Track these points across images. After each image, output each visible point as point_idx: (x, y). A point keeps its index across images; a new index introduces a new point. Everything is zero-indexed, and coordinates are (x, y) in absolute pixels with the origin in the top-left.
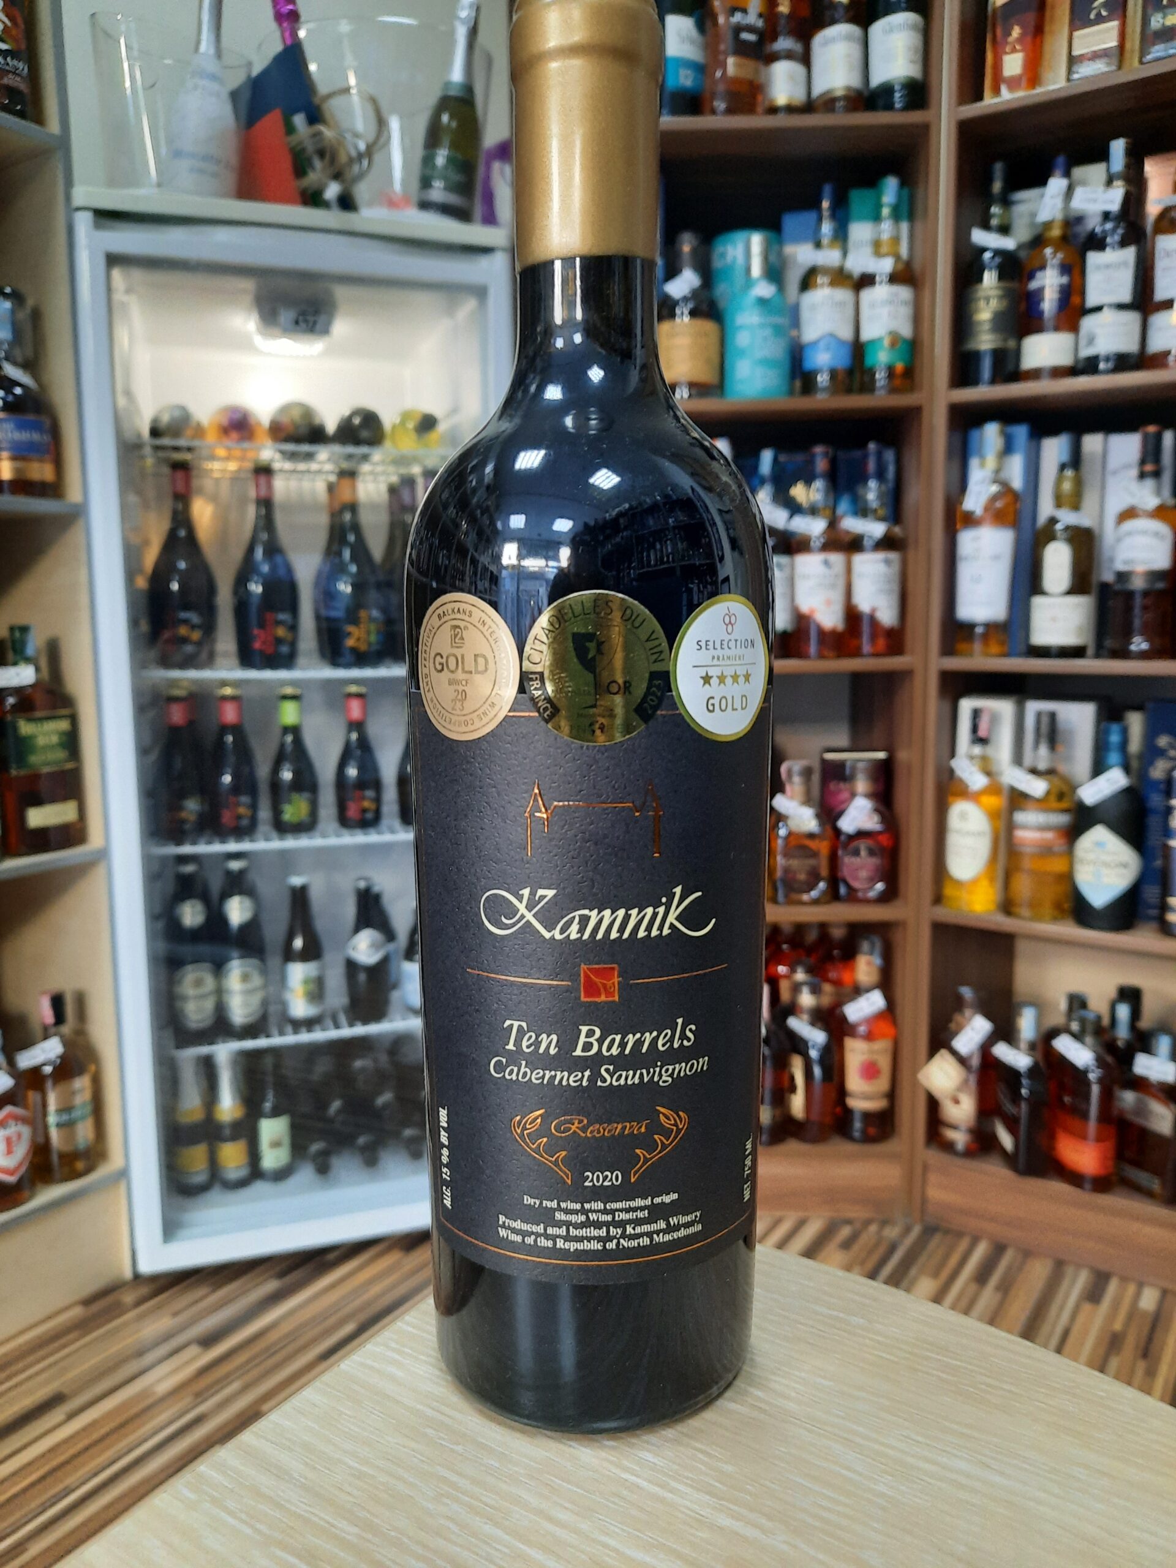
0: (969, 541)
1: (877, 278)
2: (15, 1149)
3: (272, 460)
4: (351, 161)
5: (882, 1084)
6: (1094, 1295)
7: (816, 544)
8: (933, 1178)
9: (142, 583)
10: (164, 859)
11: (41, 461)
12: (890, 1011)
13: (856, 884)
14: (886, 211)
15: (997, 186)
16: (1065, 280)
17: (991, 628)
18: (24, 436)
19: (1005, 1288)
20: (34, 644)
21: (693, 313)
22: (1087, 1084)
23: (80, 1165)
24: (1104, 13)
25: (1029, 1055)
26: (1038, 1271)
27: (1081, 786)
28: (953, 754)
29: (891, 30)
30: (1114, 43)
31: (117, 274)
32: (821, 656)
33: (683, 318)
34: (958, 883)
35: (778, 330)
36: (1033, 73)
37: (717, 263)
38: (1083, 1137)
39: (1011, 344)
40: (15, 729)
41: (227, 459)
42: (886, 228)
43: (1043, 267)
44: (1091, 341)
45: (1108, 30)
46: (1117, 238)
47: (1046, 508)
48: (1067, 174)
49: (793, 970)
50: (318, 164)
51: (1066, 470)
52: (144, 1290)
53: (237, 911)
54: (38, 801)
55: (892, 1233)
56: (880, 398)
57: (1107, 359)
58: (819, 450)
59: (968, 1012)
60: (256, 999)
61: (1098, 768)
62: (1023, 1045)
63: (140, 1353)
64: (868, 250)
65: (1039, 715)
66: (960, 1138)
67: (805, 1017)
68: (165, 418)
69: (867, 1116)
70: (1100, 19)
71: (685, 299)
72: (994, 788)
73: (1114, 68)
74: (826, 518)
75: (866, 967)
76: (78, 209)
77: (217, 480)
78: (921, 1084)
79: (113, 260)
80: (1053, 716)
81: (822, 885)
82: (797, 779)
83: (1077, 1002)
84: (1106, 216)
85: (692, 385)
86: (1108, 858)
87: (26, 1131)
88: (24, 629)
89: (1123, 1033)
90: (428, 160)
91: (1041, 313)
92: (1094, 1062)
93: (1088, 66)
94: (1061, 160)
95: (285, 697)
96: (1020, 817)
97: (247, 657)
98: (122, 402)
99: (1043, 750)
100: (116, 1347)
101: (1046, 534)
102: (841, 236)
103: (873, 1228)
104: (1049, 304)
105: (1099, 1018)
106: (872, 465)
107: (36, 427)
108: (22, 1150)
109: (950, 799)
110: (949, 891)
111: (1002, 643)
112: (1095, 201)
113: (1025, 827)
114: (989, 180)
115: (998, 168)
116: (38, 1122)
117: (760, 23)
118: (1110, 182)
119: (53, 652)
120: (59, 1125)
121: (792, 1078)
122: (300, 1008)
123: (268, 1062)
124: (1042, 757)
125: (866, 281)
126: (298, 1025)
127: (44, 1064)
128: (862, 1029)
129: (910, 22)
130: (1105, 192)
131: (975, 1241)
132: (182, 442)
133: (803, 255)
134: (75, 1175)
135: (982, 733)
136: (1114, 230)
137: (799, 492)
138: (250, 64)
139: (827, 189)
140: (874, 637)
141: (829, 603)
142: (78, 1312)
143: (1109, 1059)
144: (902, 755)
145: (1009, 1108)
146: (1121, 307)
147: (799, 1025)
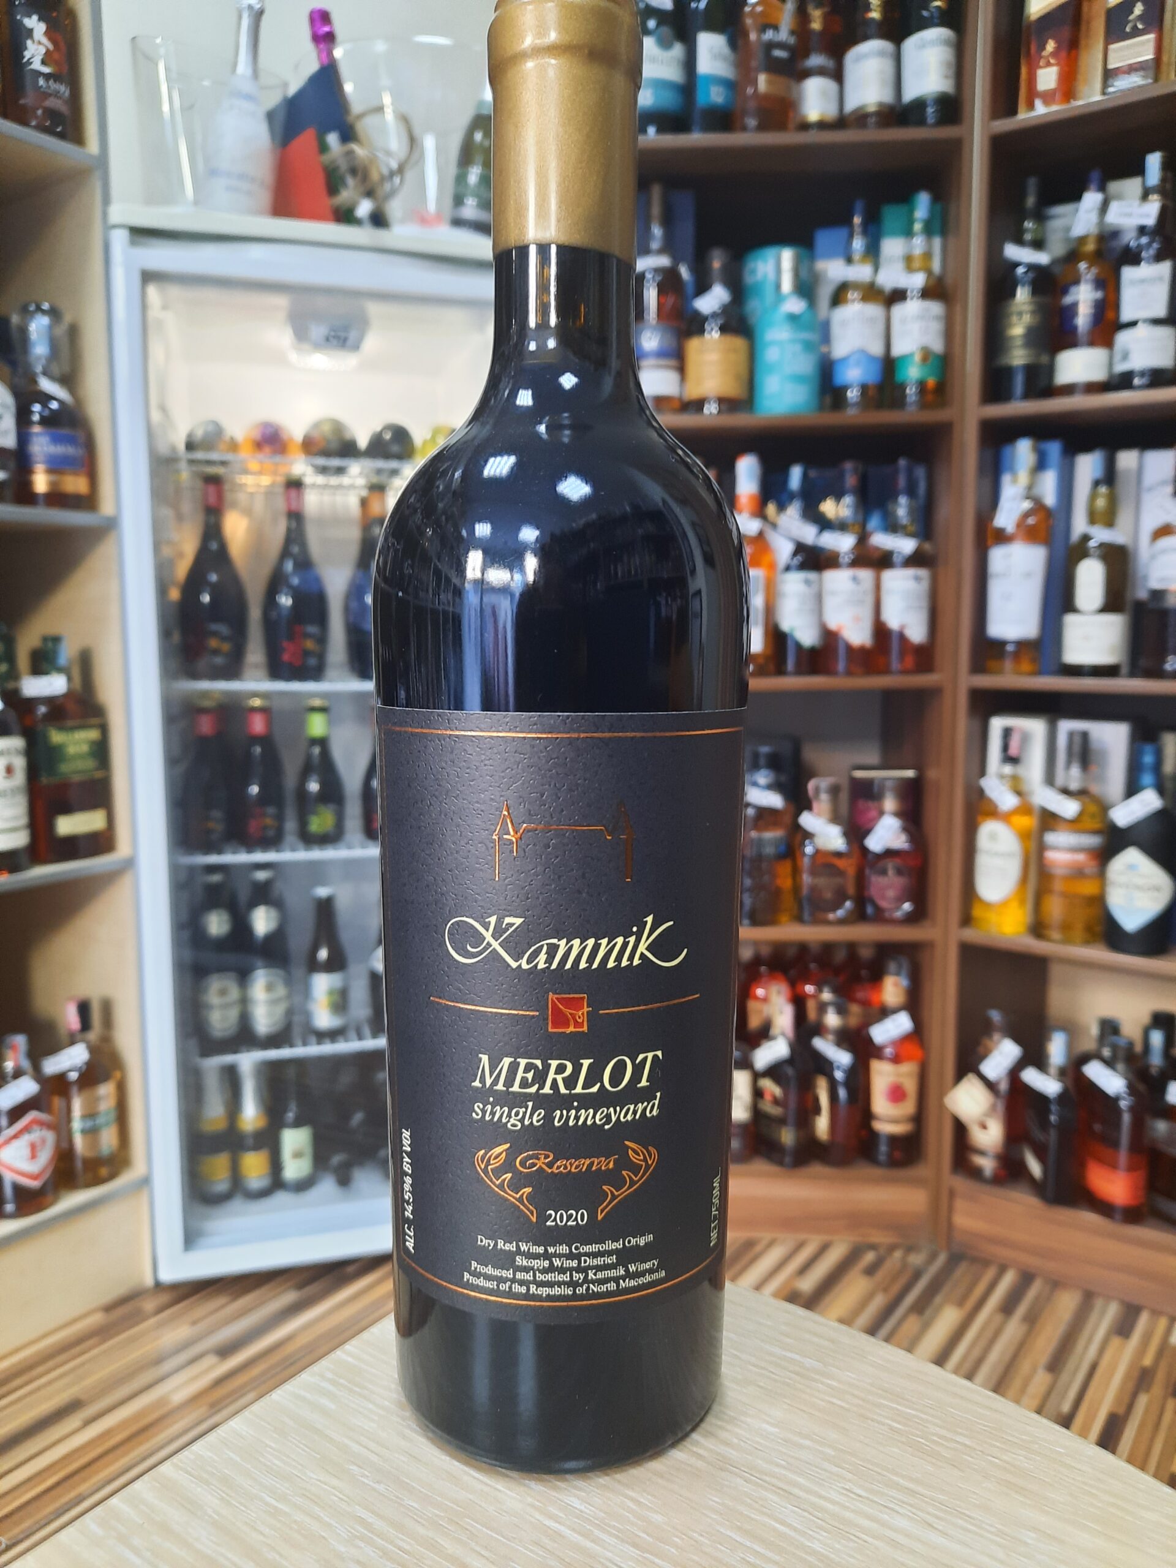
0: (998, 557)
1: (909, 293)
2: (39, 1154)
3: (304, 475)
4: (383, 179)
5: (908, 1107)
6: (1123, 1328)
7: (845, 559)
8: (959, 1204)
9: (175, 594)
10: (192, 870)
11: (76, 474)
12: (918, 1034)
13: (884, 904)
14: (918, 227)
15: (1031, 201)
16: (1099, 295)
17: (1023, 645)
18: (59, 450)
19: (1032, 1320)
20: (67, 653)
21: (723, 329)
22: (1118, 1112)
23: (104, 1171)
24: (1140, 26)
25: (1059, 1080)
26: (1067, 1303)
27: (1112, 807)
28: (982, 772)
29: (923, 46)
30: (1149, 56)
31: (152, 291)
32: (849, 673)
33: (713, 334)
34: (988, 905)
35: (808, 346)
36: (1068, 87)
37: (749, 279)
38: (1113, 1166)
39: (1044, 359)
40: (46, 738)
41: (260, 473)
42: (918, 243)
43: (1077, 282)
44: (1125, 356)
45: (1143, 43)
46: (1152, 252)
47: (1080, 525)
48: (1102, 188)
49: (820, 990)
50: (350, 181)
51: (1099, 487)
52: (164, 1298)
53: (262, 921)
54: (67, 809)
55: (916, 1259)
56: (911, 413)
57: (1142, 374)
58: (848, 466)
59: (996, 1036)
60: (280, 1010)
61: (1132, 789)
62: (1053, 1070)
63: (159, 1361)
64: (900, 266)
65: (1071, 735)
66: (987, 1164)
67: (831, 1037)
68: (199, 433)
69: (893, 1140)
70: (1136, 32)
71: (714, 315)
72: (1025, 808)
73: (1150, 81)
74: (855, 533)
75: (892, 989)
76: (115, 227)
77: (252, 494)
78: (947, 1109)
79: (148, 277)
80: (1085, 736)
81: (848, 904)
82: (824, 797)
83: (1109, 1028)
84: (1142, 230)
85: (721, 401)
86: (1140, 881)
87: (50, 1137)
88: (56, 640)
89: (1156, 1060)
90: (461, 179)
91: (1075, 328)
92: (1126, 1089)
93: (1124, 80)
94: (1095, 175)
95: (313, 709)
96: (1051, 838)
97: (276, 670)
98: (156, 416)
99: (1075, 771)
100: (135, 1355)
101: (1080, 551)
102: (873, 252)
103: (898, 1254)
104: (1083, 318)
105: (1131, 1044)
106: (902, 481)
107: (71, 441)
108: (45, 1156)
109: (980, 818)
110: (977, 912)
111: (1034, 660)
112: (1130, 215)
113: (1056, 848)
114: (1022, 195)
115: (1032, 184)
116: (61, 1128)
117: (792, 40)
118: (1145, 195)
119: (86, 662)
120: (84, 1132)
121: (816, 1100)
122: (324, 1019)
123: (291, 1073)
124: (1074, 777)
125: (898, 296)
126: (322, 1036)
127: (70, 1070)
128: (888, 1051)
129: (943, 37)
130: (1140, 205)
131: (1002, 1269)
132: (214, 456)
133: (834, 270)
134: (98, 1181)
135: (1013, 751)
136: (1149, 245)
137: (829, 508)
138: (286, 85)
139: (859, 205)
140: (902, 653)
141: (857, 619)
142: (98, 1318)
143: (1141, 1087)
144: (932, 774)
145: (1038, 1135)
146: (1156, 322)
147: (825, 1046)
